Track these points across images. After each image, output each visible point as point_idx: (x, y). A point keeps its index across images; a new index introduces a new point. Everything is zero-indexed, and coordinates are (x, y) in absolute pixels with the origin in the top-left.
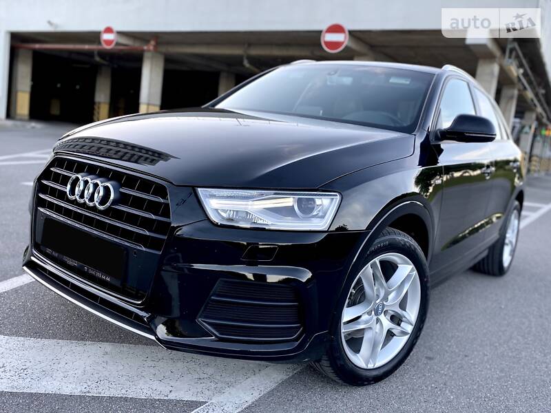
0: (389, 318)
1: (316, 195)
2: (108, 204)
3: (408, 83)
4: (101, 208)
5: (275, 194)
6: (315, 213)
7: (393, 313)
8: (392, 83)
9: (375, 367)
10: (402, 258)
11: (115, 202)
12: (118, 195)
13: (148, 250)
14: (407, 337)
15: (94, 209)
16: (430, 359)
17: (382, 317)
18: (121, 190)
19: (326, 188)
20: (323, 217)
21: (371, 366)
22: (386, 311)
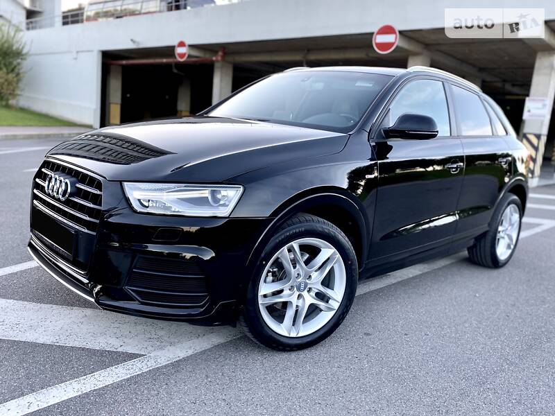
0: (314, 295)
1: (221, 187)
2: (67, 196)
3: (371, 85)
4: (63, 199)
5: (185, 186)
6: (222, 202)
7: (317, 291)
8: (357, 86)
9: (299, 335)
10: (324, 243)
11: (71, 195)
12: (74, 189)
13: (89, 232)
14: (333, 313)
15: (58, 200)
16: (367, 334)
17: (305, 293)
18: (77, 185)
19: (231, 181)
20: (227, 206)
21: (293, 335)
22: (310, 288)
